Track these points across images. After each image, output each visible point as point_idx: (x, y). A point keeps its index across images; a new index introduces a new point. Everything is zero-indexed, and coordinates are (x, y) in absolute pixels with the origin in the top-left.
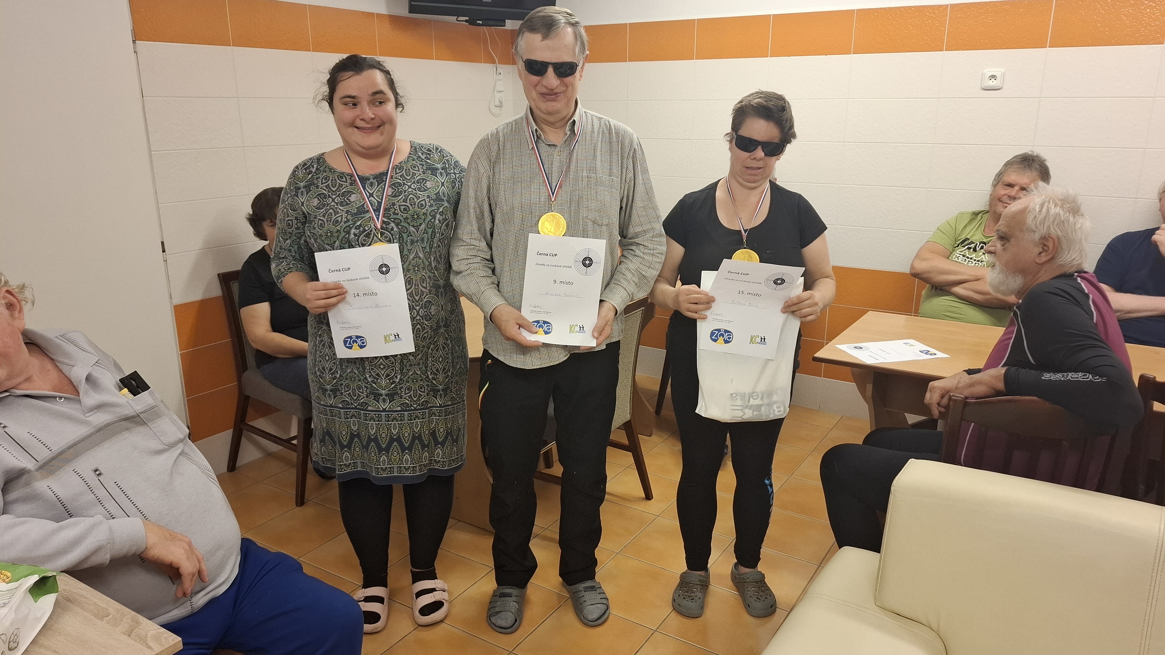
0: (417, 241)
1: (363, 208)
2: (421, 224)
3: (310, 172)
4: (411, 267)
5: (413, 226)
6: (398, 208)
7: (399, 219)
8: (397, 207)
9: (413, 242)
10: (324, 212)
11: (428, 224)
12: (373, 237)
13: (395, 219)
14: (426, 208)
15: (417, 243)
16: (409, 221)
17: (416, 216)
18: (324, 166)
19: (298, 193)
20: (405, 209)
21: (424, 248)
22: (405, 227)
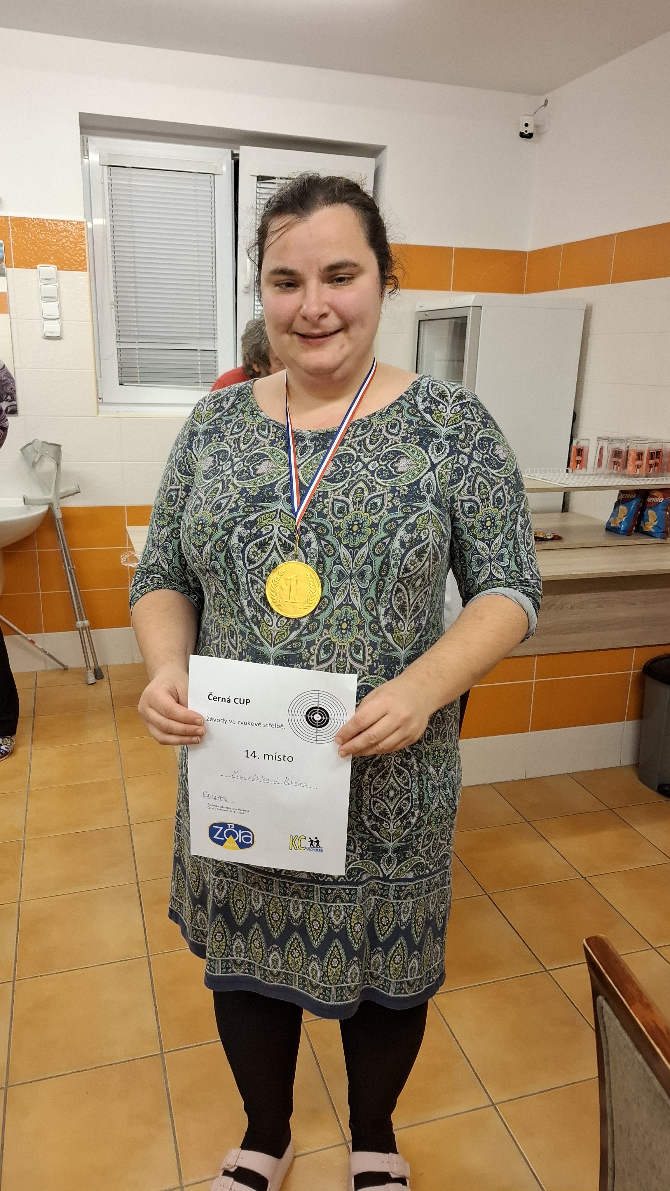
0: (351, 576)
1: (271, 490)
2: (362, 545)
3: (221, 409)
4: (333, 621)
5: (347, 546)
6: (330, 505)
7: (326, 527)
8: (328, 502)
9: (344, 576)
10: (210, 485)
11: (374, 547)
12: (271, 552)
13: (319, 525)
14: (381, 514)
15: (351, 579)
16: (342, 534)
17: (355, 528)
18: (245, 403)
19: (192, 442)
20: (341, 510)
21: (363, 591)
22: (332, 545)
